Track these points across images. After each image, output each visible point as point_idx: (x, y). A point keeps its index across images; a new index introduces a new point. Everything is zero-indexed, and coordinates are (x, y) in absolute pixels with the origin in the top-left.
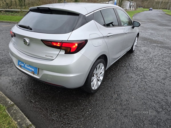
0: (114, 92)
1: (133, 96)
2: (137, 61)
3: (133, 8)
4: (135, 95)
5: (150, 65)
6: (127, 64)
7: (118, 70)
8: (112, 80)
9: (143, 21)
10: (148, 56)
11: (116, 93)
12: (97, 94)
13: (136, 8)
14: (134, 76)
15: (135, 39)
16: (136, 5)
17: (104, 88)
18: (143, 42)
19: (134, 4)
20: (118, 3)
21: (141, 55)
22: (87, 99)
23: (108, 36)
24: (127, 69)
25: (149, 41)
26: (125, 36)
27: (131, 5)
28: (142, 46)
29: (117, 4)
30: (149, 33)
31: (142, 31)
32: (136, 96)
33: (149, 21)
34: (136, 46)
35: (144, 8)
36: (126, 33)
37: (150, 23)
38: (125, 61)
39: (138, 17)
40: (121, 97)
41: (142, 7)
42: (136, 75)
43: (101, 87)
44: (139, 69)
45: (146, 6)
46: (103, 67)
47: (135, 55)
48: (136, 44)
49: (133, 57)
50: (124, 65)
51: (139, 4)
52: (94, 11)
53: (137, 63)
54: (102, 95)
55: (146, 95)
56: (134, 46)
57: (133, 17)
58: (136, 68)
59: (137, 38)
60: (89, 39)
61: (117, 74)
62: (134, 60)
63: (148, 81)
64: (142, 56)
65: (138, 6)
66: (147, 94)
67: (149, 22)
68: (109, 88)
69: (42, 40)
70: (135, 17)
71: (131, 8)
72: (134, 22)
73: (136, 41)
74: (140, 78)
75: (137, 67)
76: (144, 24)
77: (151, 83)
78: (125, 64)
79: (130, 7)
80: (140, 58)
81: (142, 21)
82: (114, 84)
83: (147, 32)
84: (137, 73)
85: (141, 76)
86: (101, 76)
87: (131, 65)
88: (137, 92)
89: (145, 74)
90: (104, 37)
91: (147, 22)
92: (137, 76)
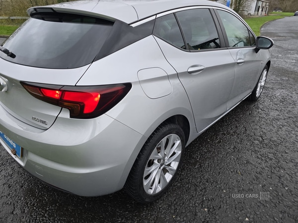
0: (203, 201)
1: (248, 215)
2: (262, 122)
3: (262, 11)
4: (253, 213)
5: (293, 132)
6: (241, 129)
7: (219, 142)
8: (201, 167)
9: (282, 35)
10: (290, 111)
11: (206, 203)
12: (162, 205)
13: (268, 12)
14: (253, 158)
15: (261, 75)
16: (269, 5)
17: (179, 188)
18: (279, 79)
19: (264, 4)
20: (233, 3)
21: (273, 107)
22: (136, 216)
23: (190, 73)
24: (238, 141)
25: (293, 76)
26: (236, 69)
27: (259, 7)
28: (277, 87)
29: (231, 4)
30: (293, 60)
31: (277, 56)
32: (253, 218)
33: (294, 35)
34: (263, 87)
35: (284, 12)
36: (238, 63)
37: (295, 40)
38: (236, 121)
39: (271, 29)
40: (217, 217)
41: (280, 9)
42: (258, 157)
43: (174, 186)
44: (266, 141)
45: (288, 8)
46: (178, 142)
47: (261, 106)
48: (263, 84)
49: (256, 111)
50: (234, 129)
51: (274, 4)
52: (156, 15)
53: (263, 127)
54: (173, 207)
55: (281, 216)
56: (258, 89)
57: (262, 29)
58: (261, 139)
59: (265, 73)
60: (136, 83)
61: (214, 152)
62: (257, 119)
63: (287, 175)
64: (276, 110)
65: (272, 8)
66: (281, 212)
67: (293, 38)
68: (193, 188)
69: (23, 84)
70: (267, 28)
71: (258, 11)
72: (259, 38)
73: (264, 78)
74: (267, 167)
75: (262, 137)
76: (284, 42)
77: (293, 182)
78: (236, 127)
79: (257, 9)
80: (272, 114)
81: (280, 36)
82: (206, 177)
83: (289, 58)
84: (262, 153)
85: (271, 159)
86: (173, 161)
87: (248, 132)
88: (259, 204)
89: (280, 156)
90: (178, 75)
91: (289, 38)
92: (260, 161)
